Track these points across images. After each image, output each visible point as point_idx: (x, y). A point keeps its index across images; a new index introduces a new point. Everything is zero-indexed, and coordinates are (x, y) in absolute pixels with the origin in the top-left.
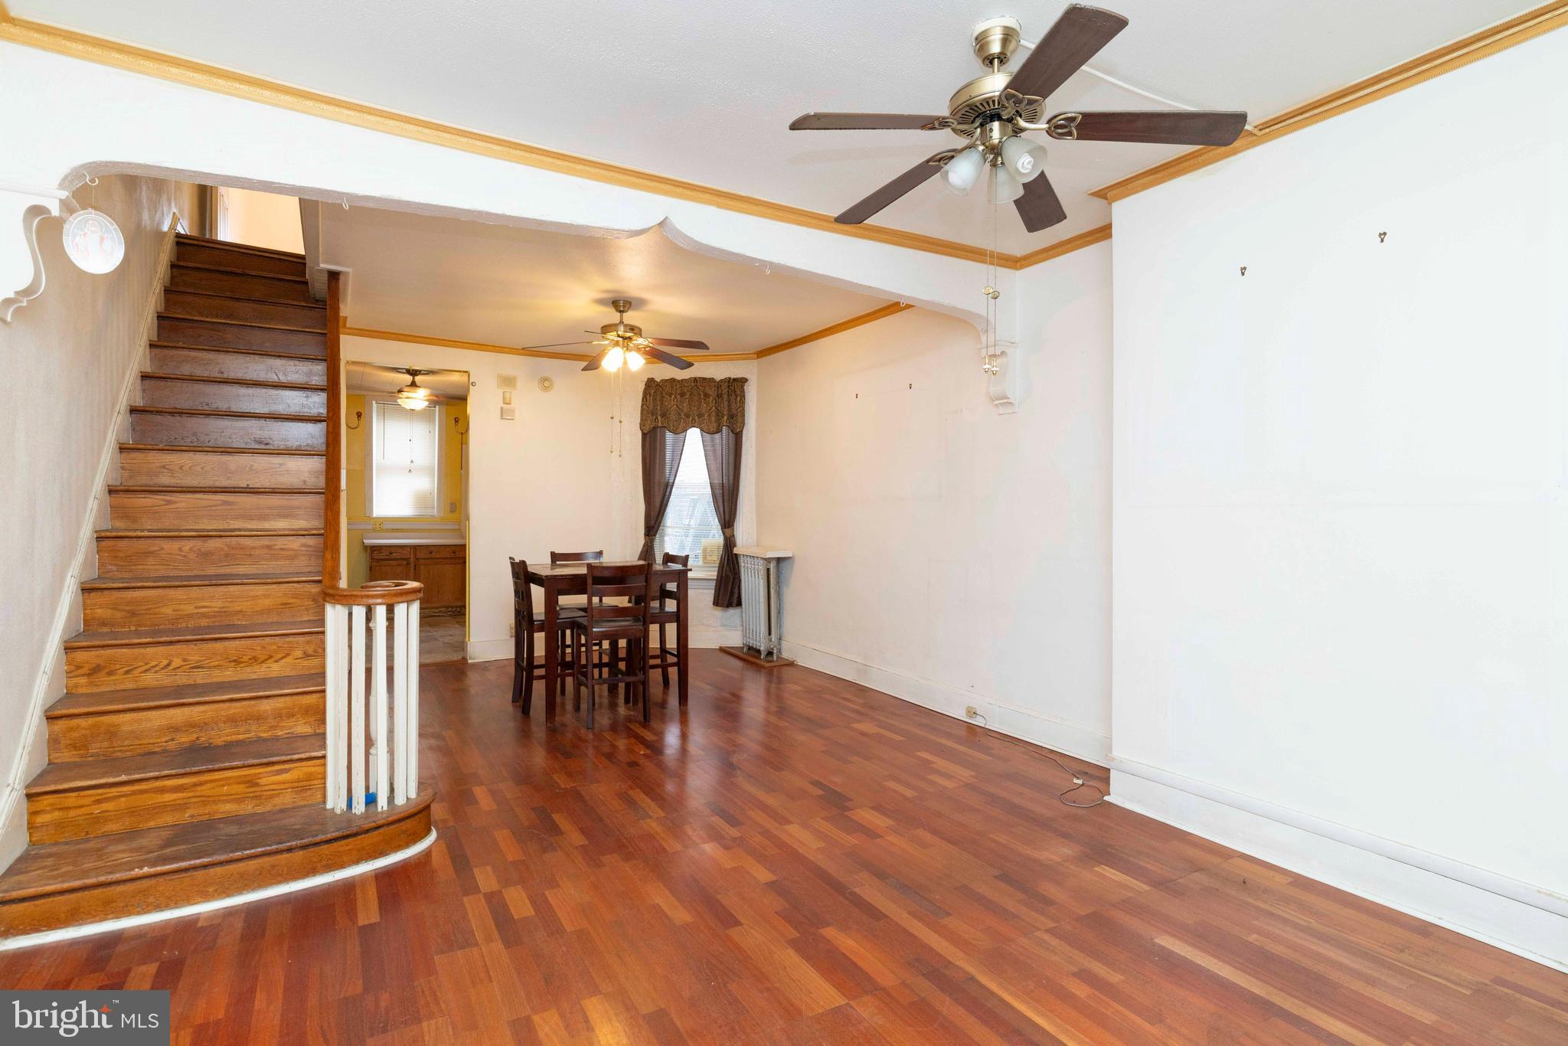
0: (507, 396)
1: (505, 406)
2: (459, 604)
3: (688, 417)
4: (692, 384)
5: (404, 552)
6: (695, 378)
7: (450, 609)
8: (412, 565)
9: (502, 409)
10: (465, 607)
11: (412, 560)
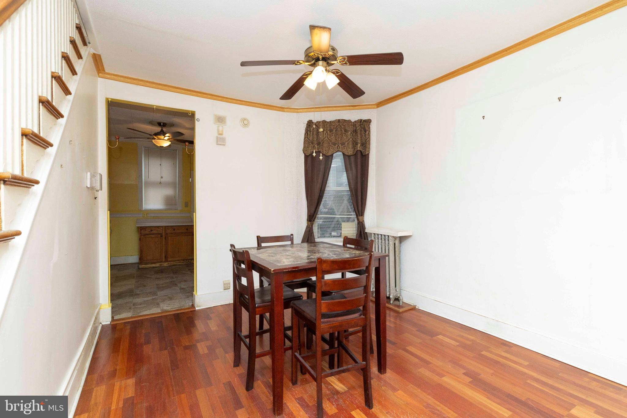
0: (220, 128)
1: (220, 136)
2: (190, 258)
3: (335, 145)
4: (337, 124)
5: (159, 230)
6: (339, 120)
7: (185, 261)
8: (164, 237)
9: (217, 137)
10: (193, 259)
11: (163, 234)
